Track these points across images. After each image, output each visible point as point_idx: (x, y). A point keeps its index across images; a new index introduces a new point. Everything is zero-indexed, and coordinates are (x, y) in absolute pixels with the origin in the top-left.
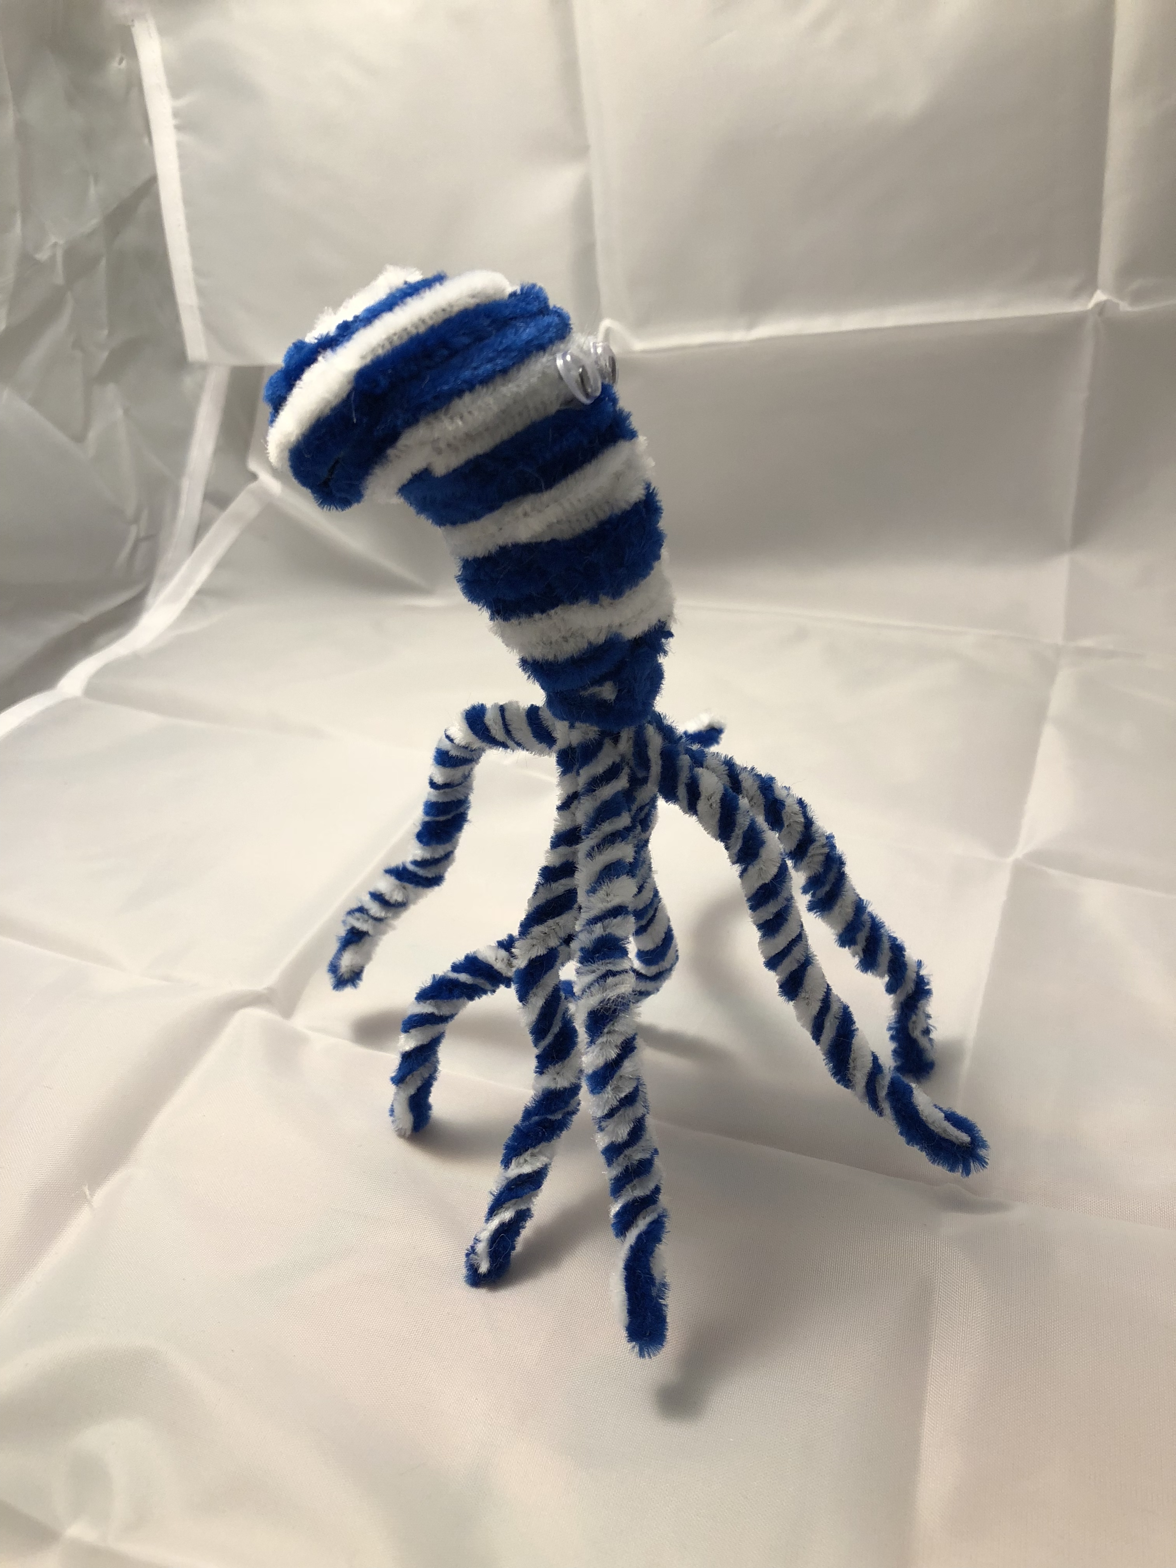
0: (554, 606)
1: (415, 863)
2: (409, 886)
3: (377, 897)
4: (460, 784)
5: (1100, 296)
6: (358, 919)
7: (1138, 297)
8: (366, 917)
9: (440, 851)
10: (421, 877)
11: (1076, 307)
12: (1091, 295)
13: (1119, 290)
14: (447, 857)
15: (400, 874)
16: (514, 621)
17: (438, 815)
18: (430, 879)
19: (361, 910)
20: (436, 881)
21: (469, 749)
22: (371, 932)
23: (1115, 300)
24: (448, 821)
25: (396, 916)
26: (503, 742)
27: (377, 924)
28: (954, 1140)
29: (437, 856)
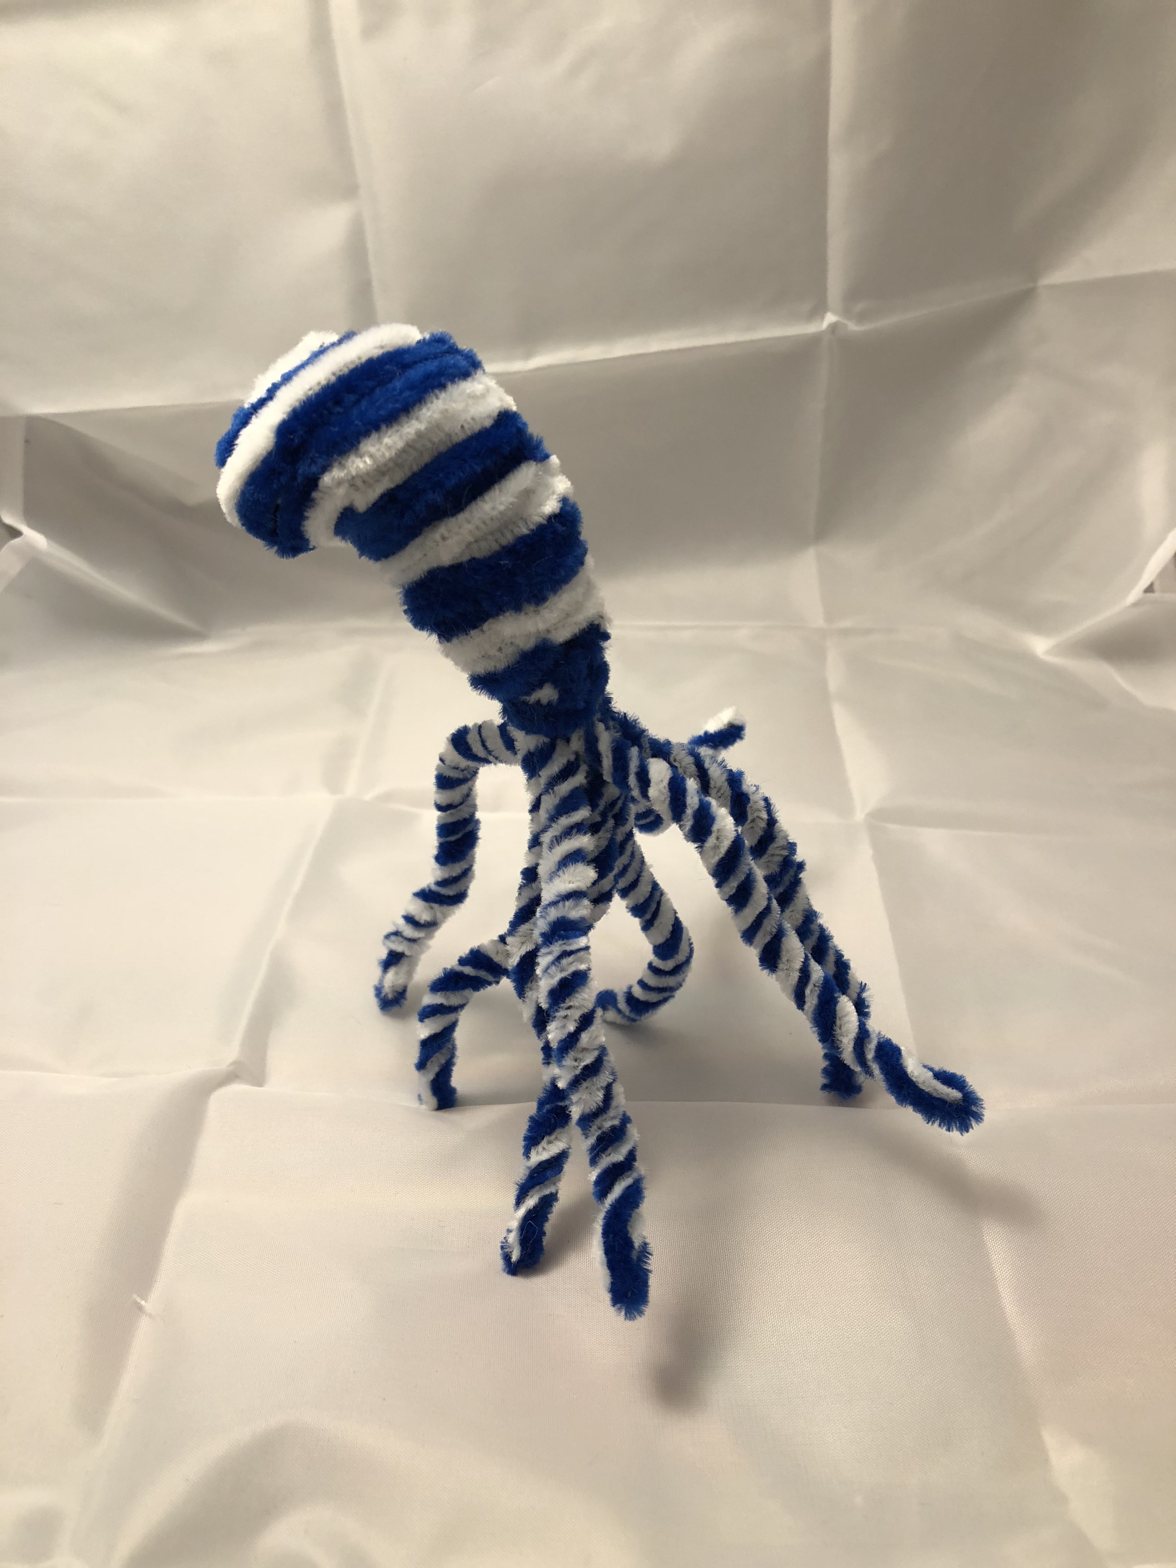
0: (484, 620)
1: (439, 883)
2: (436, 906)
3: (410, 920)
4: (461, 804)
5: (830, 318)
6: (394, 942)
7: (861, 318)
8: (400, 939)
9: (456, 869)
10: (444, 896)
11: (811, 329)
12: (823, 318)
13: (847, 312)
14: (466, 873)
15: (425, 895)
16: (455, 641)
17: (447, 836)
18: (452, 897)
19: (397, 933)
20: (459, 898)
21: (460, 769)
22: (407, 953)
23: (846, 322)
24: (458, 840)
25: (430, 936)
26: (485, 758)
27: (412, 944)
28: (945, 1097)
29: (454, 875)
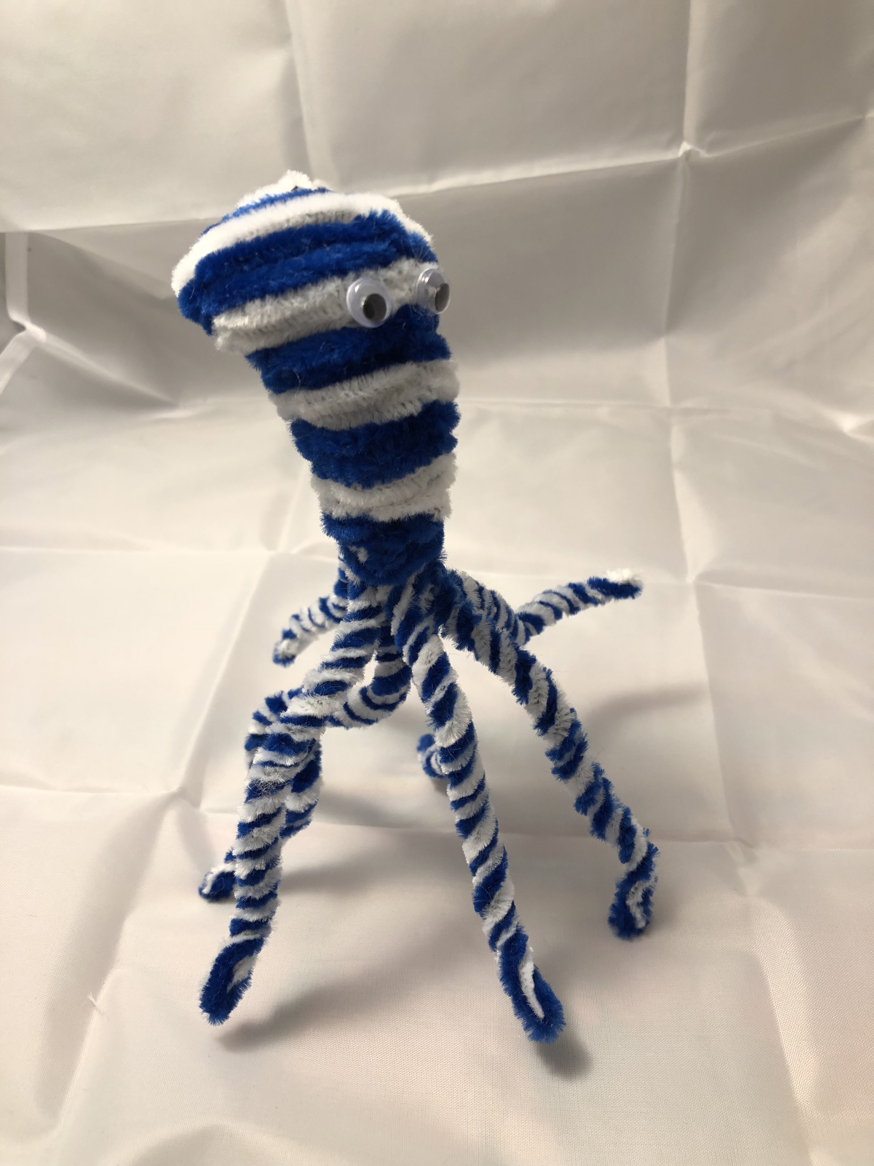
11: (669, 156)
12: (679, 146)
23: (697, 149)
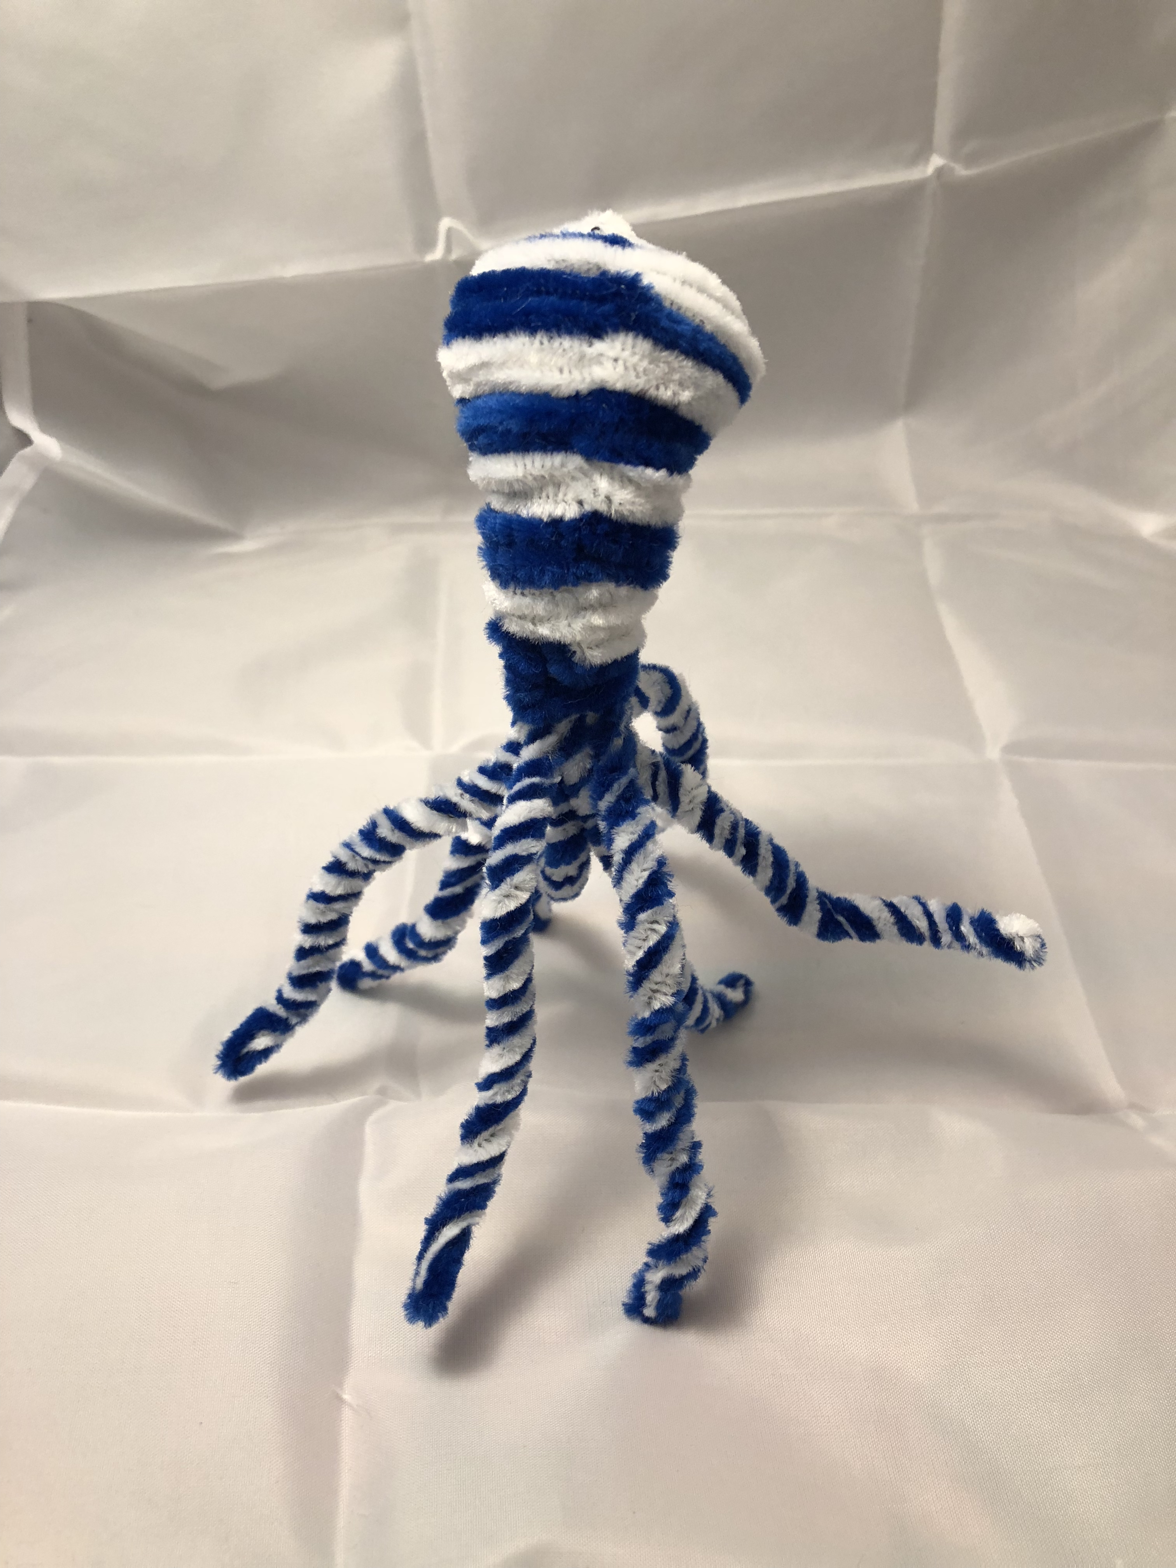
11: (914, 175)
13: (954, 155)
